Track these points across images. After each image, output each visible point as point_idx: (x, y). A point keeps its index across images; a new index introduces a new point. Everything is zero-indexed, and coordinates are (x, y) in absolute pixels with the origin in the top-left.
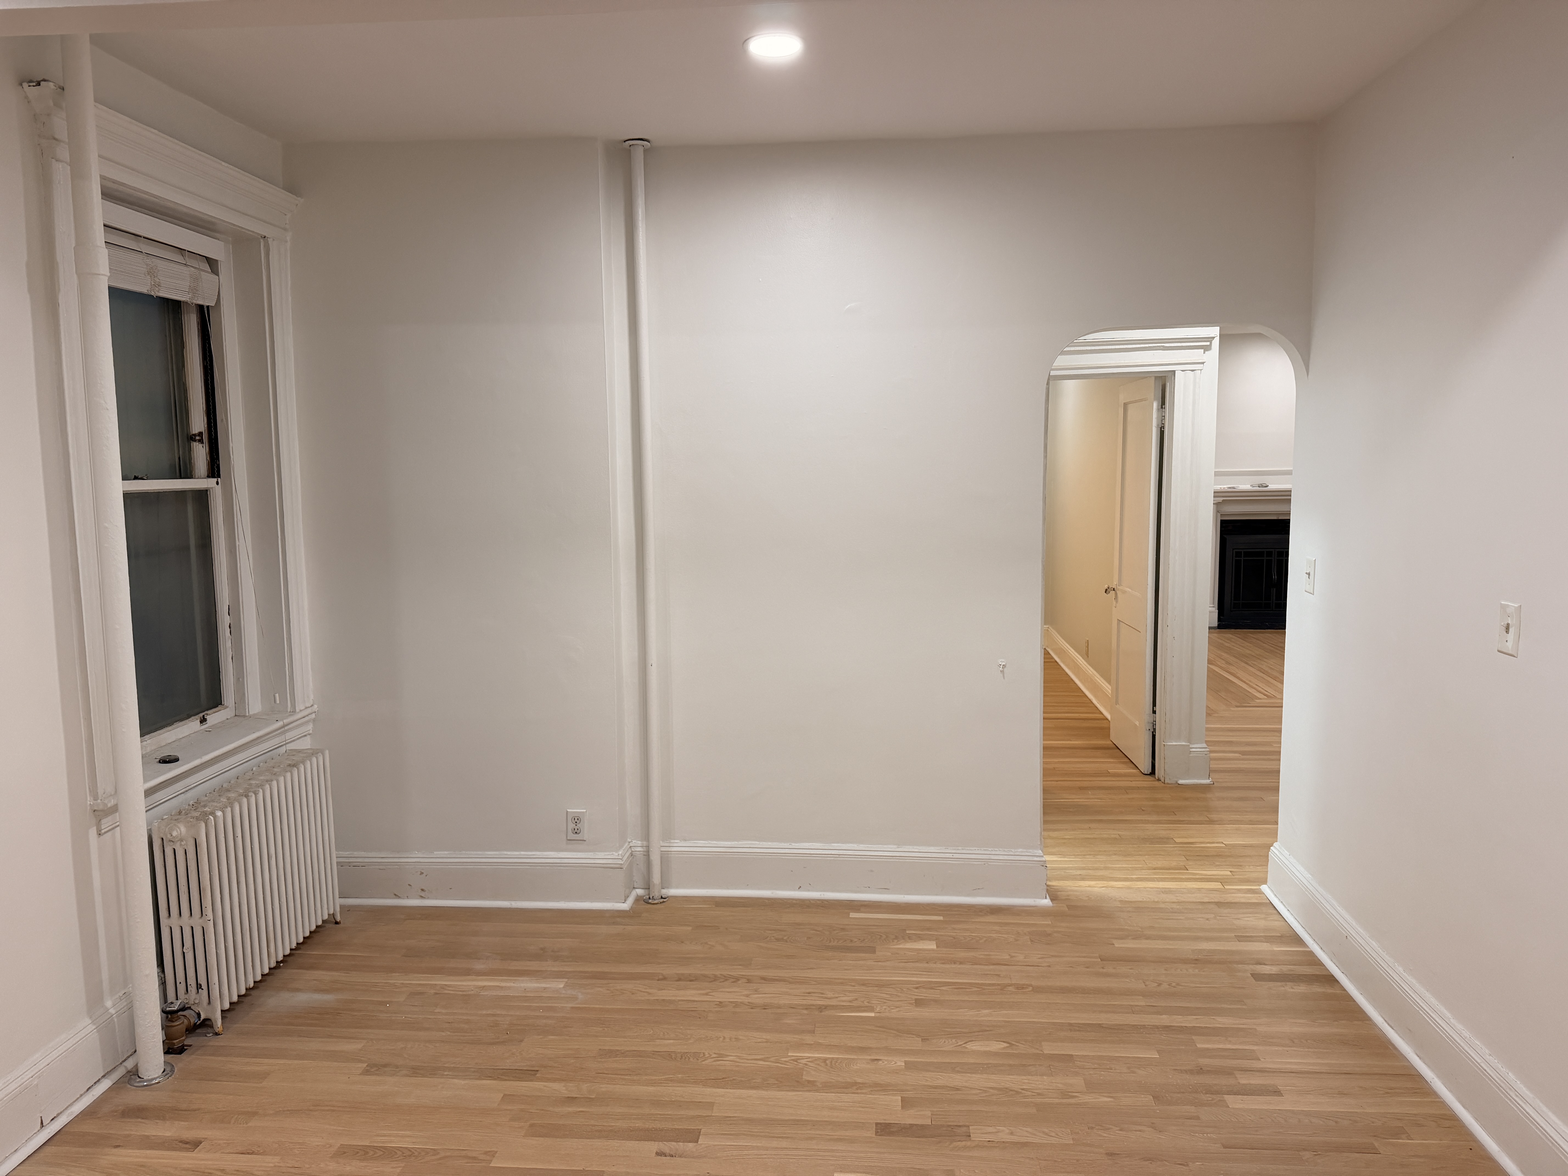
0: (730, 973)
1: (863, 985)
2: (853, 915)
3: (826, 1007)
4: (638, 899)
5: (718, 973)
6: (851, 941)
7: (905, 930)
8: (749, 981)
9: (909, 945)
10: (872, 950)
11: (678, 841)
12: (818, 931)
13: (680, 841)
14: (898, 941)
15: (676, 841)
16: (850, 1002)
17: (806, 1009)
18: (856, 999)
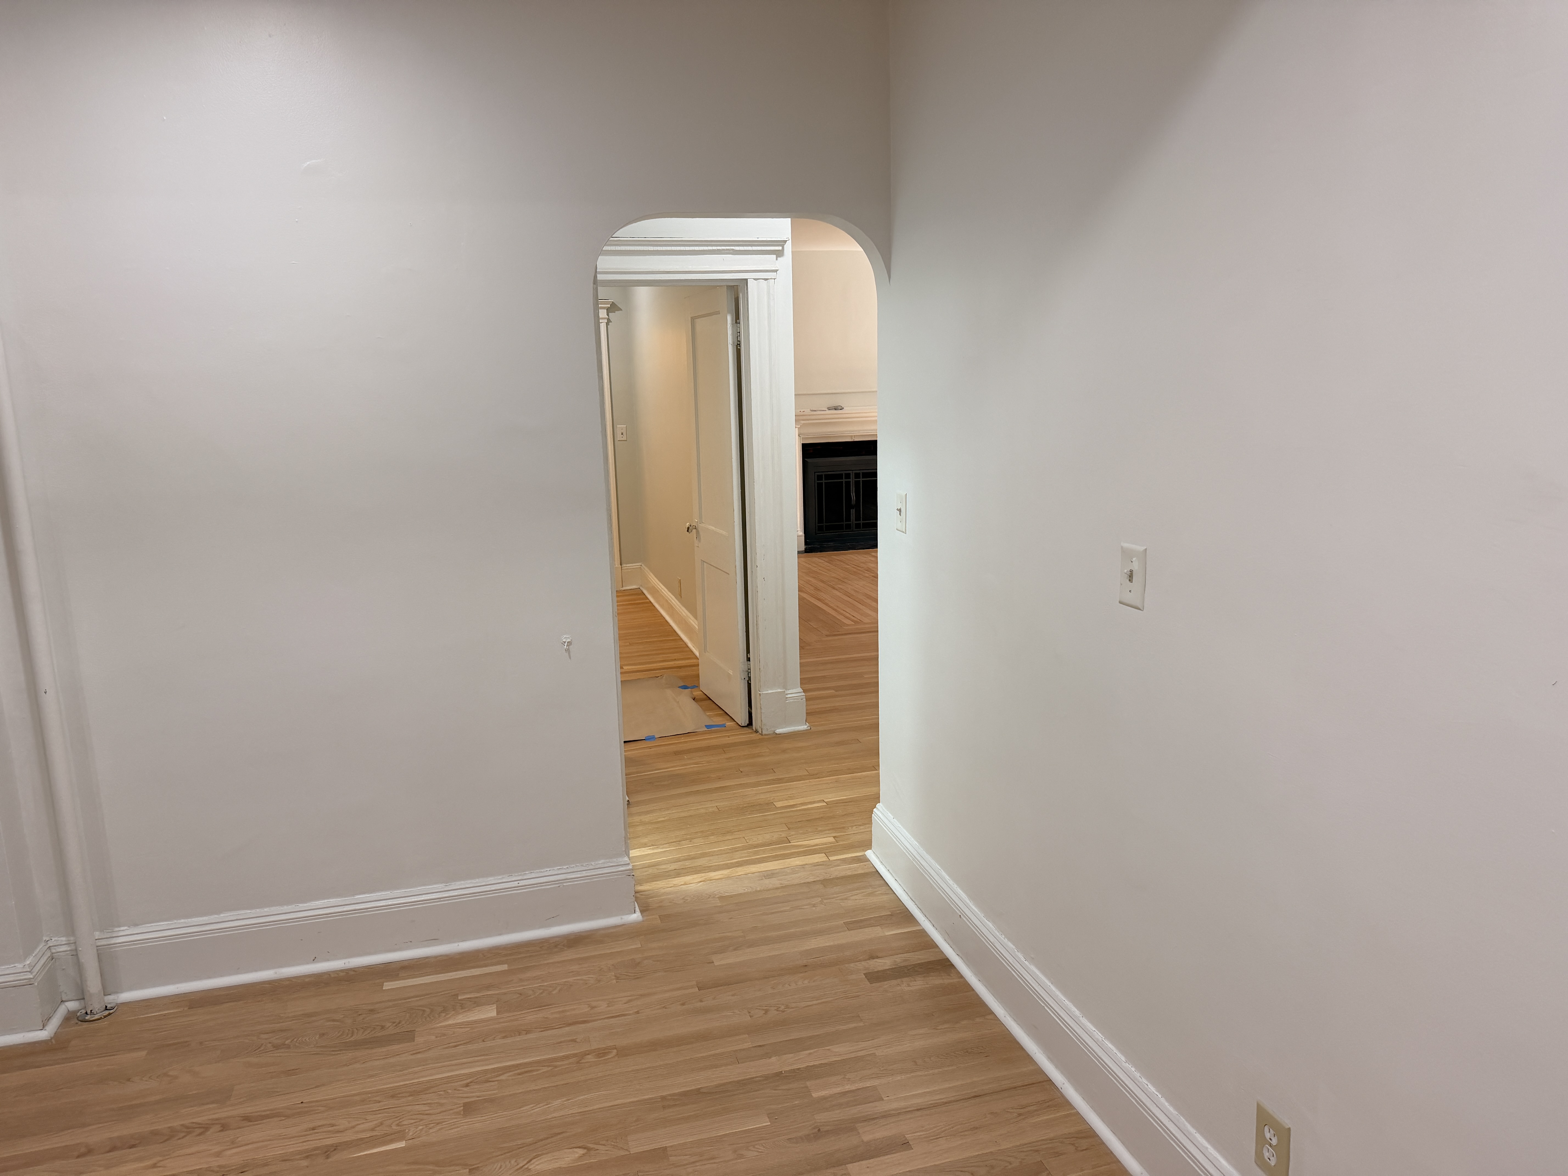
0: (194, 1120)
1: (393, 1097)
2: (388, 985)
3: (335, 1148)
4: (70, 1017)
5: (176, 1124)
6: (383, 1027)
7: (457, 995)
8: (224, 1127)
9: (461, 1018)
10: (409, 1036)
11: (126, 928)
12: (337, 1021)
13: (129, 927)
14: (447, 1014)
15: (122, 928)
16: (373, 1130)
17: (307, 1157)
18: (381, 1124)
